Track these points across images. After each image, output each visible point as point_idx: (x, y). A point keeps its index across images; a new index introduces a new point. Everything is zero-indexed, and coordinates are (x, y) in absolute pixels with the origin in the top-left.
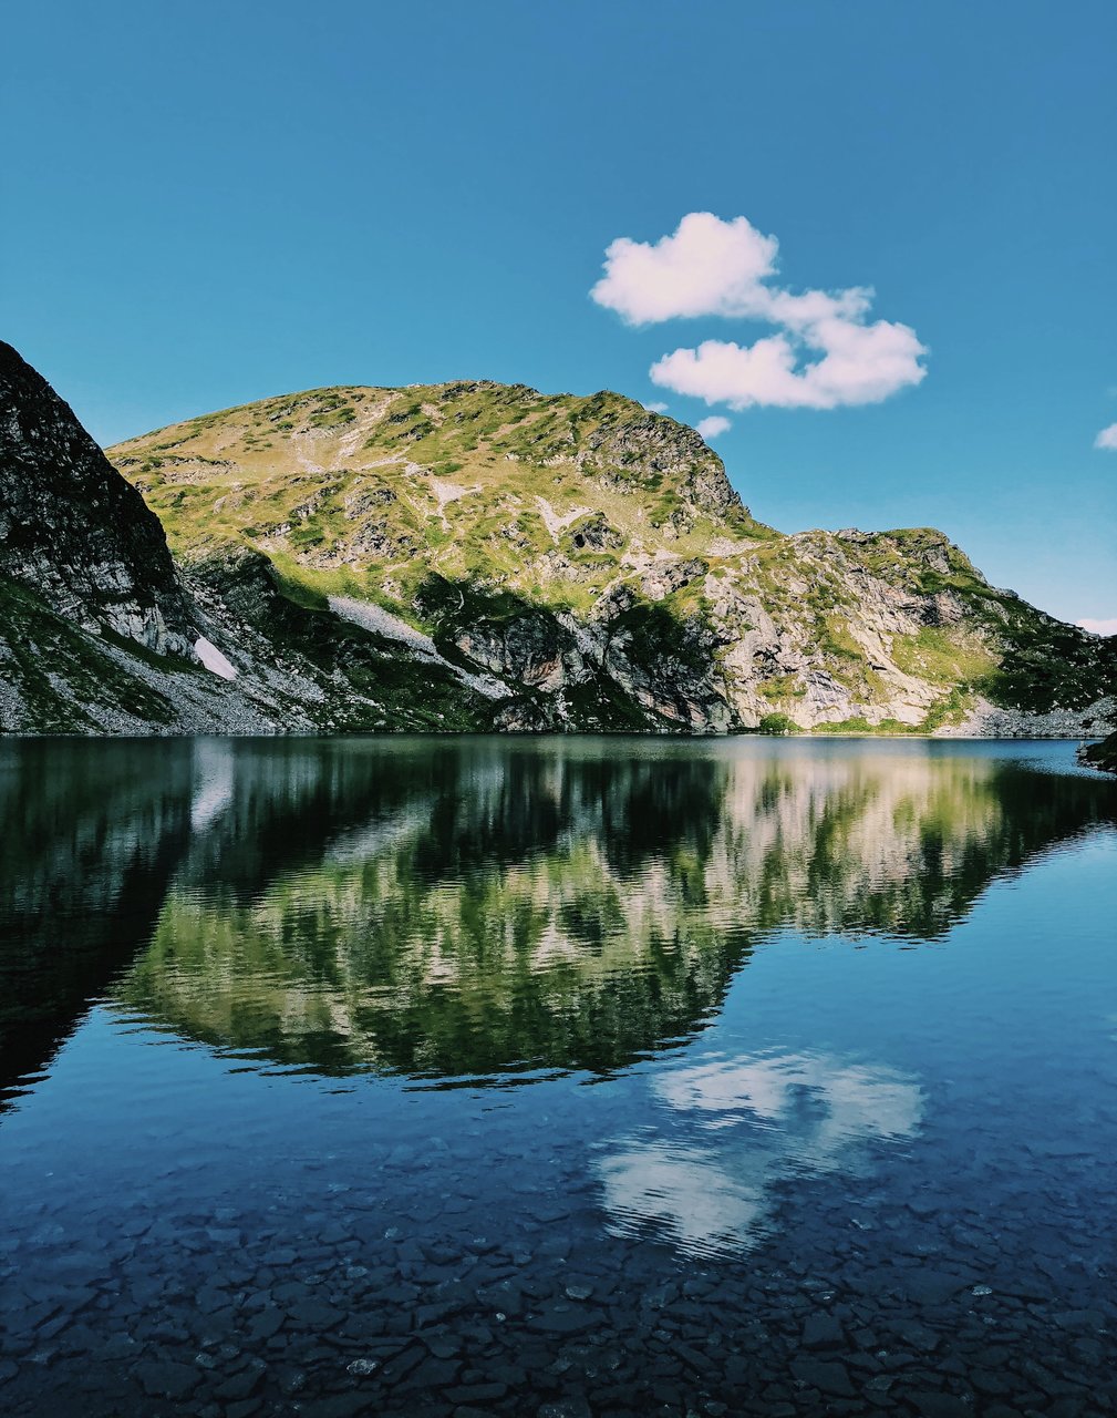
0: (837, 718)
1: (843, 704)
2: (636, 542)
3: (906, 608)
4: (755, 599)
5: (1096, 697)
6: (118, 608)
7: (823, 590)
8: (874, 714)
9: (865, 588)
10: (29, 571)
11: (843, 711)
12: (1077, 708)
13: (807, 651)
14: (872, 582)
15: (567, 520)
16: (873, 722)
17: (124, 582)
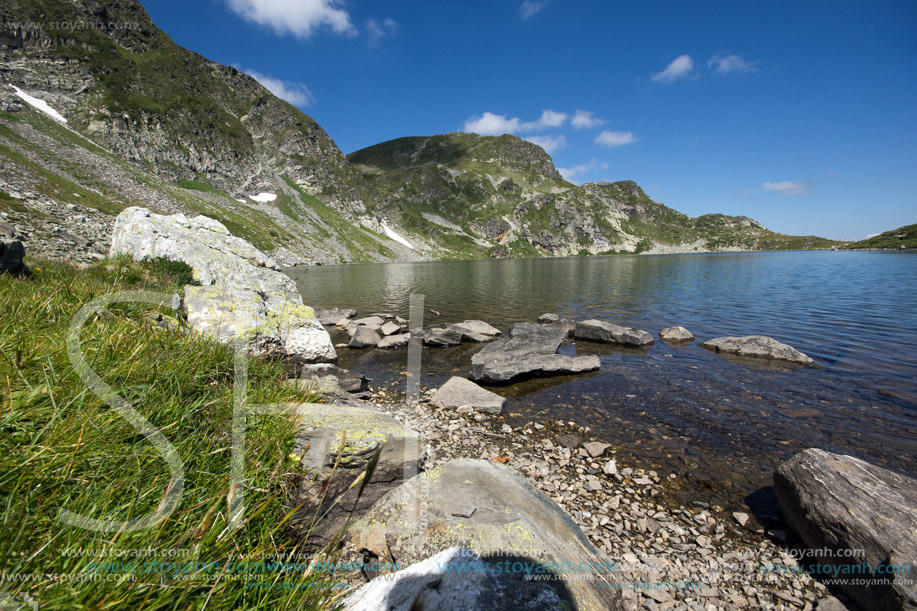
0: (605, 250)
1: (607, 245)
2: (525, 189)
3: (624, 210)
4: (573, 208)
5: (697, 239)
6: (363, 218)
7: (596, 204)
8: (618, 248)
9: (610, 204)
10: (332, 204)
11: (607, 248)
12: (691, 243)
13: (593, 227)
14: (612, 200)
15: (499, 182)
16: (618, 251)
17: (363, 208)
